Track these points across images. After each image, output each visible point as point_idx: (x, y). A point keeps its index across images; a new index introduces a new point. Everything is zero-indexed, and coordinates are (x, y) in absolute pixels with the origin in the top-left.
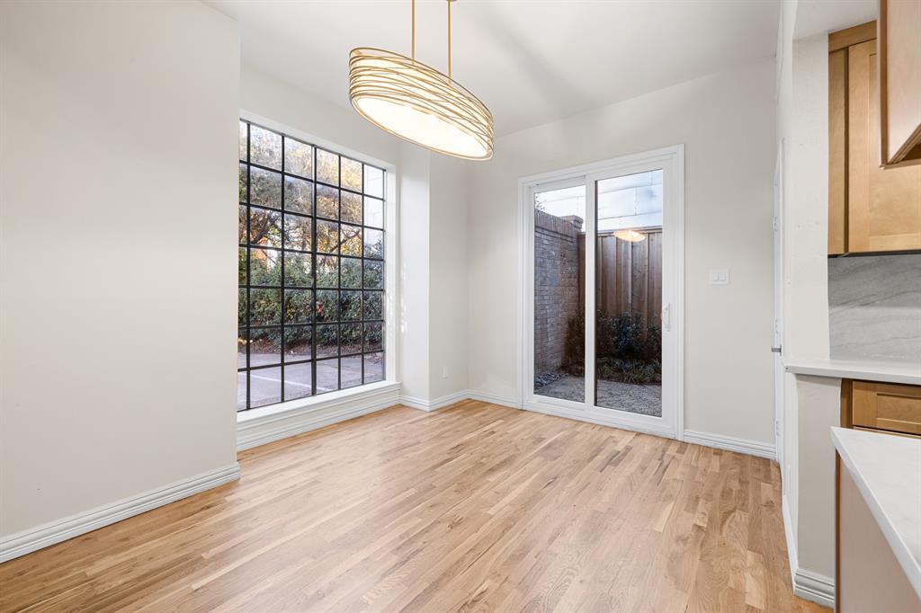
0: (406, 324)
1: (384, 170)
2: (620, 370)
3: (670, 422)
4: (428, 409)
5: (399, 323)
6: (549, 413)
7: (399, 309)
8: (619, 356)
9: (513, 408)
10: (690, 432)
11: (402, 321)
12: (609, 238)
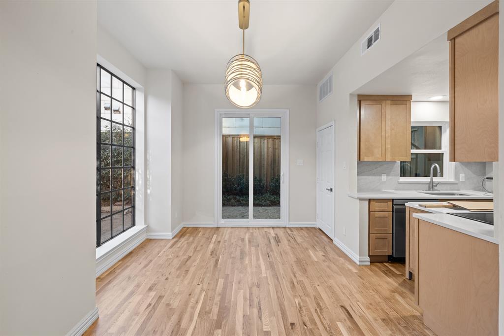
0: (151, 189)
1: (134, 89)
2: (238, 201)
3: (284, 220)
4: (171, 238)
5: (146, 188)
6: (232, 226)
7: (146, 180)
8: (238, 194)
9: (214, 228)
10: (292, 223)
11: (148, 187)
12: (229, 138)
